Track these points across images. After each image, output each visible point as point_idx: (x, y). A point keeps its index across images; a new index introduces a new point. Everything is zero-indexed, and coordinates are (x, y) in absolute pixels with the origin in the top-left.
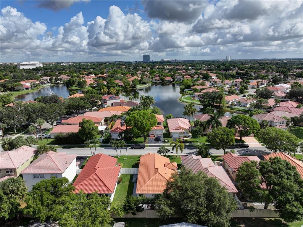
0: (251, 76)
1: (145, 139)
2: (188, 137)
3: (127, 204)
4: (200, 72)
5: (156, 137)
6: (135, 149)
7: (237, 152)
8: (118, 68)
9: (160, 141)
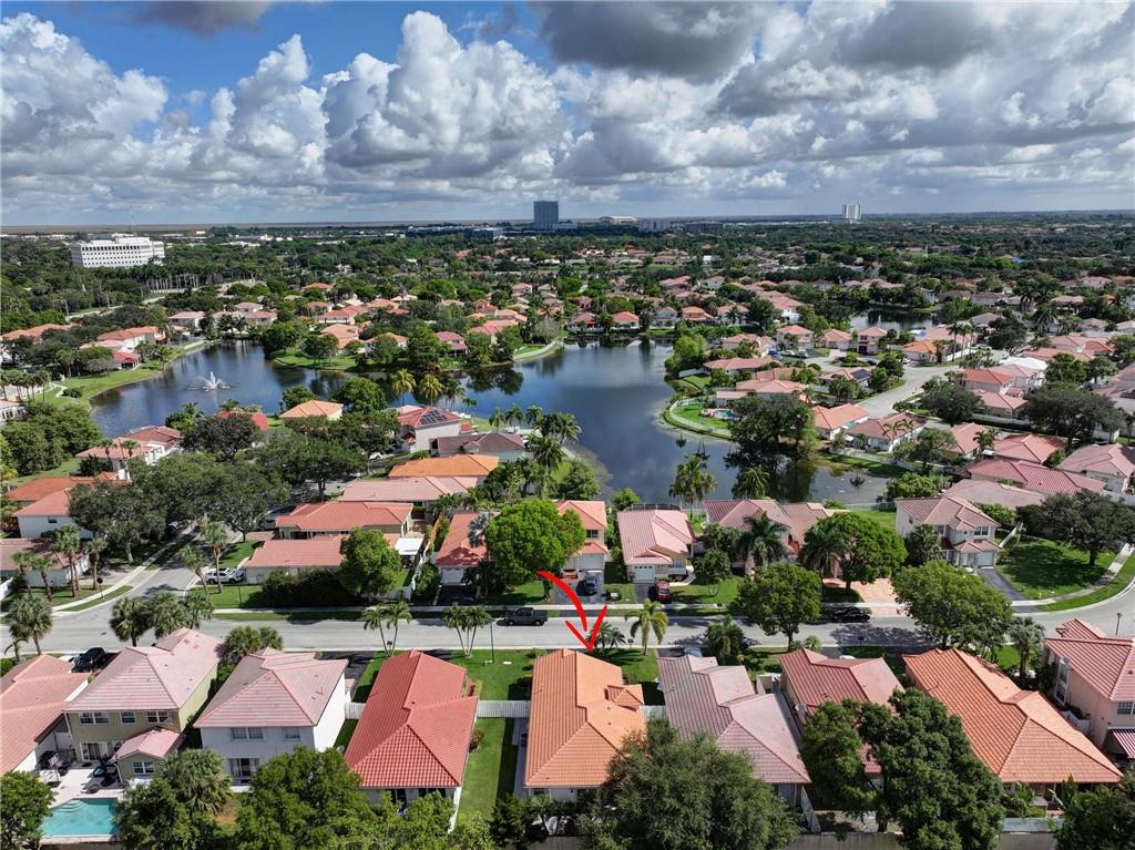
0: (923, 304)
1: (547, 587)
2: (684, 577)
3: (503, 821)
4: (741, 286)
5: (581, 577)
6: (515, 624)
7: (832, 639)
8: (442, 260)
9: (593, 594)
